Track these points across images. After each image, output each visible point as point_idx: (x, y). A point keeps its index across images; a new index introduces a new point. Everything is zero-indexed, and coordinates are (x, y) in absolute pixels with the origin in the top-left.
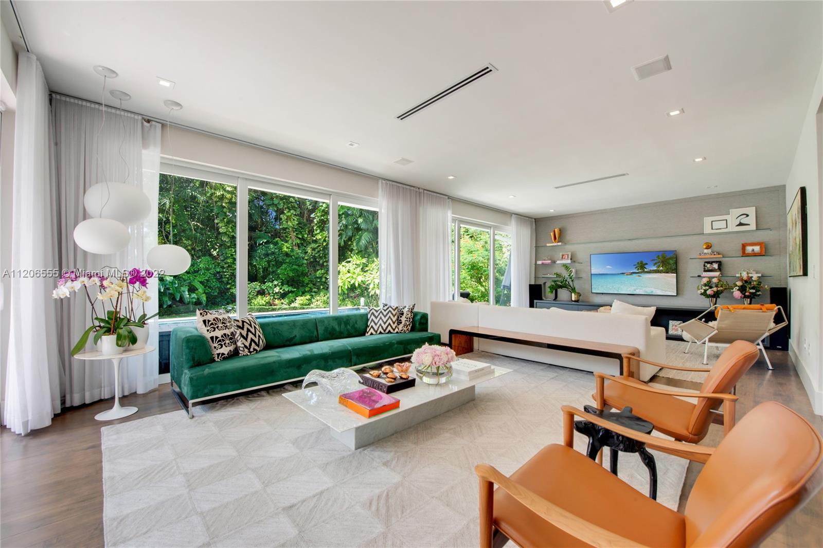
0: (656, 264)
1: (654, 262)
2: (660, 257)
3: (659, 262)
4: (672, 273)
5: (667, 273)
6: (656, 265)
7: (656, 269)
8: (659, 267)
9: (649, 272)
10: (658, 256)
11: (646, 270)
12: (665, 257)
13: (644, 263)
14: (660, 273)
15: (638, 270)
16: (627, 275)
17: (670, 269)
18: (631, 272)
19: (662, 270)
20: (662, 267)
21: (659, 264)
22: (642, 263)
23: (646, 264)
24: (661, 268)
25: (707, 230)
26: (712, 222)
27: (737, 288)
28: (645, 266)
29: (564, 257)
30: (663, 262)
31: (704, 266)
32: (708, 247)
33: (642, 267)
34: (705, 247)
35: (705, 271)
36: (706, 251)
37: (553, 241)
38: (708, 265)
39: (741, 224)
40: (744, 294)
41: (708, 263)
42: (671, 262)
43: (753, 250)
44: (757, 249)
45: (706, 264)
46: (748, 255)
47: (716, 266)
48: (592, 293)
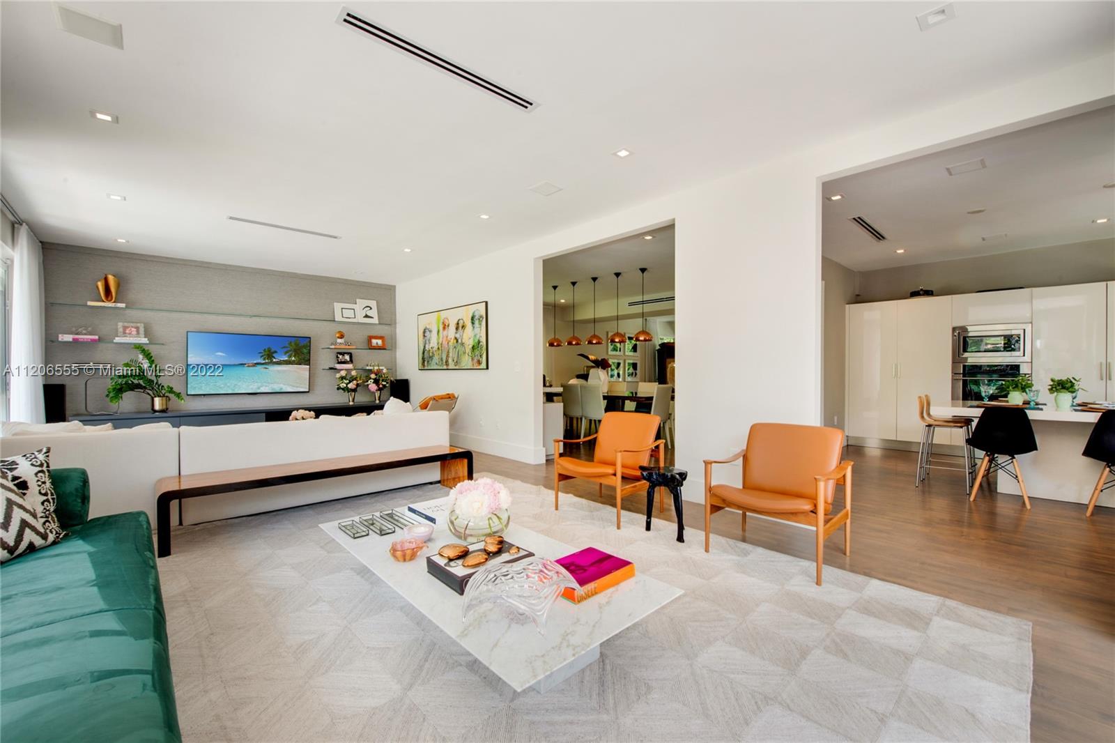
0: (286, 352)
1: (285, 350)
2: (293, 344)
3: (290, 351)
4: (305, 365)
5: (300, 364)
6: (287, 355)
7: (286, 359)
8: (290, 356)
9: (279, 363)
10: (291, 343)
11: (274, 360)
12: (298, 345)
13: (273, 350)
14: (292, 364)
15: (264, 359)
16: (248, 366)
17: (302, 359)
18: (255, 362)
19: (294, 361)
20: (295, 356)
21: (291, 353)
22: (269, 350)
23: (276, 352)
24: (293, 359)
25: (338, 318)
26: (342, 309)
27: (372, 381)
28: (274, 355)
29: (127, 331)
30: (295, 351)
31: (337, 357)
32: (342, 337)
33: (269, 357)
34: (337, 335)
35: (339, 363)
36: (339, 341)
37: (103, 298)
38: (341, 357)
39: (366, 316)
40: (378, 386)
41: (340, 354)
42: (305, 351)
43: (377, 343)
44: (380, 342)
45: (338, 355)
46: (374, 348)
47: (347, 357)
48: (188, 395)
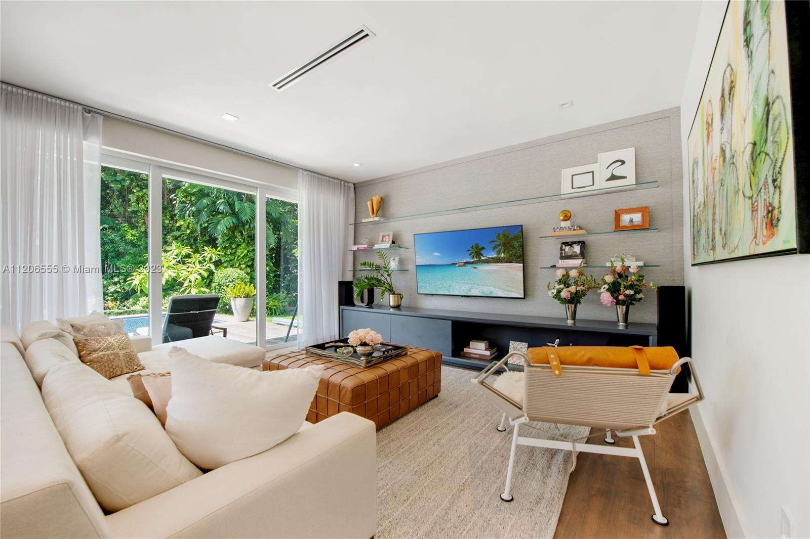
0: (495, 248)
1: (494, 244)
2: (501, 237)
3: (499, 245)
4: (516, 263)
5: (511, 262)
6: (496, 250)
7: (495, 256)
8: (499, 253)
9: (487, 261)
10: (499, 235)
11: (483, 258)
12: (508, 237)
13: (480, 246)
14: (502, 262)
15: (473, 258)
16: (459, 266)
17: (515, 256)
18: (465, 261)
19: (504, 258)
20: (504, 252)
21: (500, 247)
22: (477, 247)
23: (483, 248)
24: (503, 255)
25: (566, 189)
26: (573, 176)
27: (606, 286)
28: (482, 252)
29: (384, 240)
30: (505, 245)
31: (561, 249)
32: (567, 218)
33: (477, 254)
34: (562, 218)
35: (562, 258)
36: (563, 224)
37: (371, 214)
38: (567, 248)
39: (613, 177)
40: (616, 298)
41: (566, 244)
42: (516, 244)
43: (631, 221)
44: (637, 218)
45: (564, 246)
46: (625, 229)
47: (577, 249)
48: (418, 294)
